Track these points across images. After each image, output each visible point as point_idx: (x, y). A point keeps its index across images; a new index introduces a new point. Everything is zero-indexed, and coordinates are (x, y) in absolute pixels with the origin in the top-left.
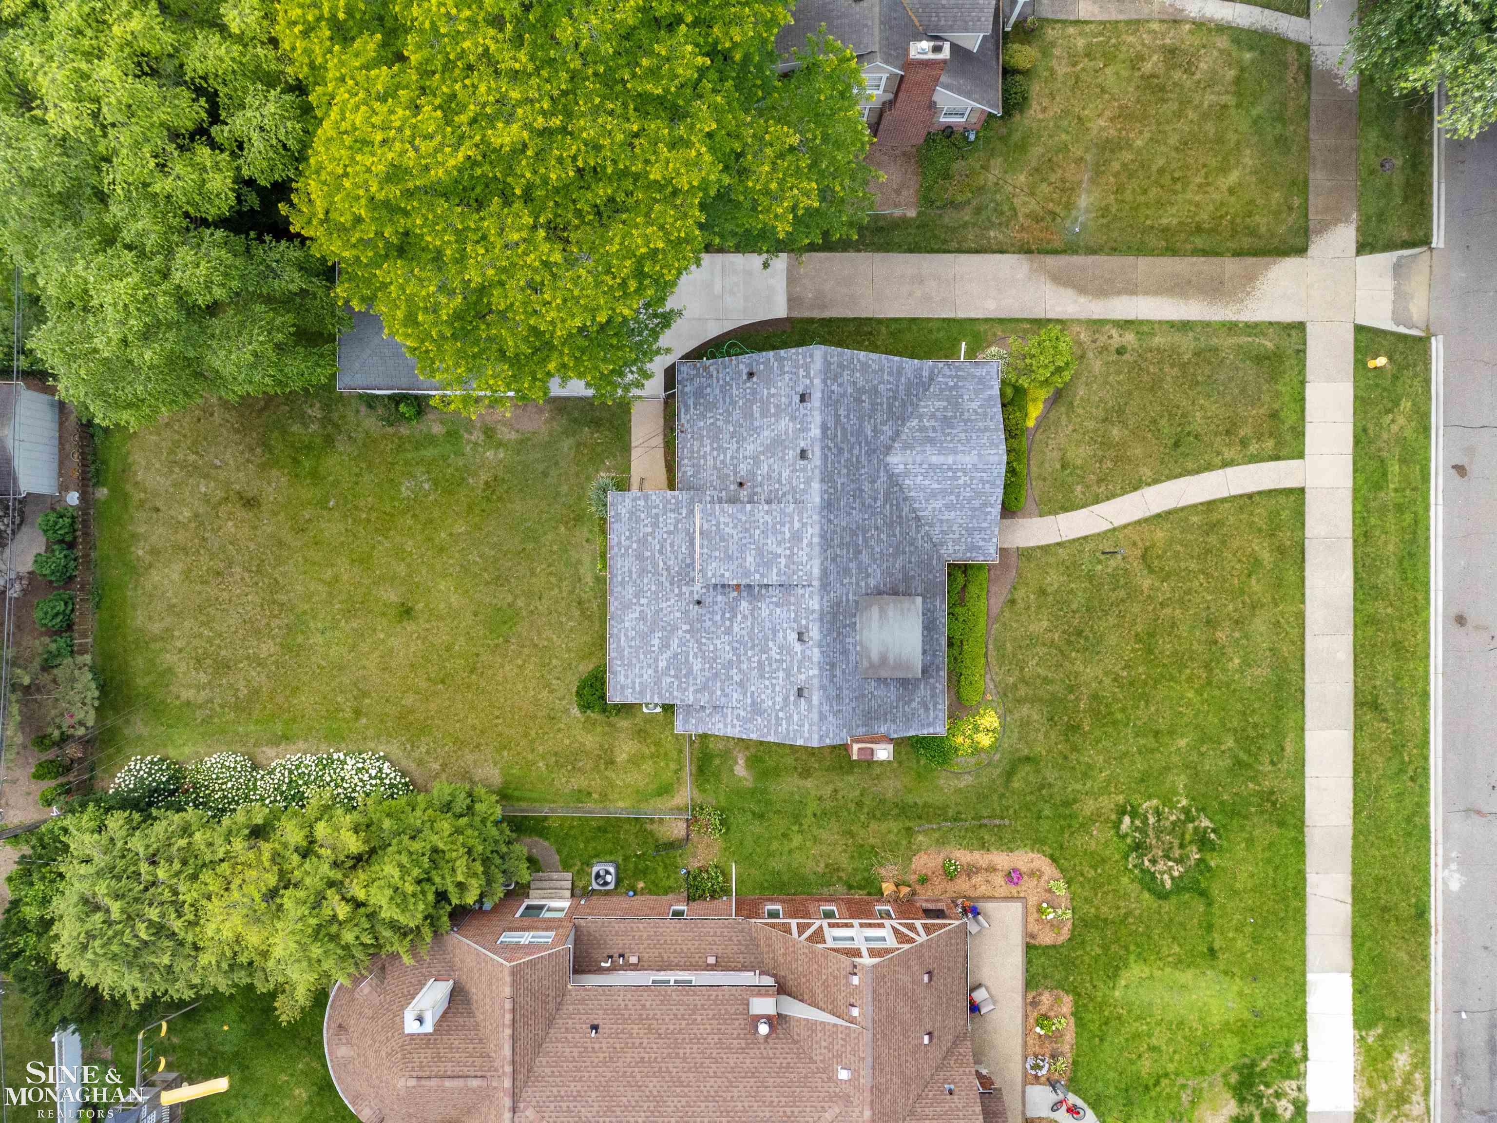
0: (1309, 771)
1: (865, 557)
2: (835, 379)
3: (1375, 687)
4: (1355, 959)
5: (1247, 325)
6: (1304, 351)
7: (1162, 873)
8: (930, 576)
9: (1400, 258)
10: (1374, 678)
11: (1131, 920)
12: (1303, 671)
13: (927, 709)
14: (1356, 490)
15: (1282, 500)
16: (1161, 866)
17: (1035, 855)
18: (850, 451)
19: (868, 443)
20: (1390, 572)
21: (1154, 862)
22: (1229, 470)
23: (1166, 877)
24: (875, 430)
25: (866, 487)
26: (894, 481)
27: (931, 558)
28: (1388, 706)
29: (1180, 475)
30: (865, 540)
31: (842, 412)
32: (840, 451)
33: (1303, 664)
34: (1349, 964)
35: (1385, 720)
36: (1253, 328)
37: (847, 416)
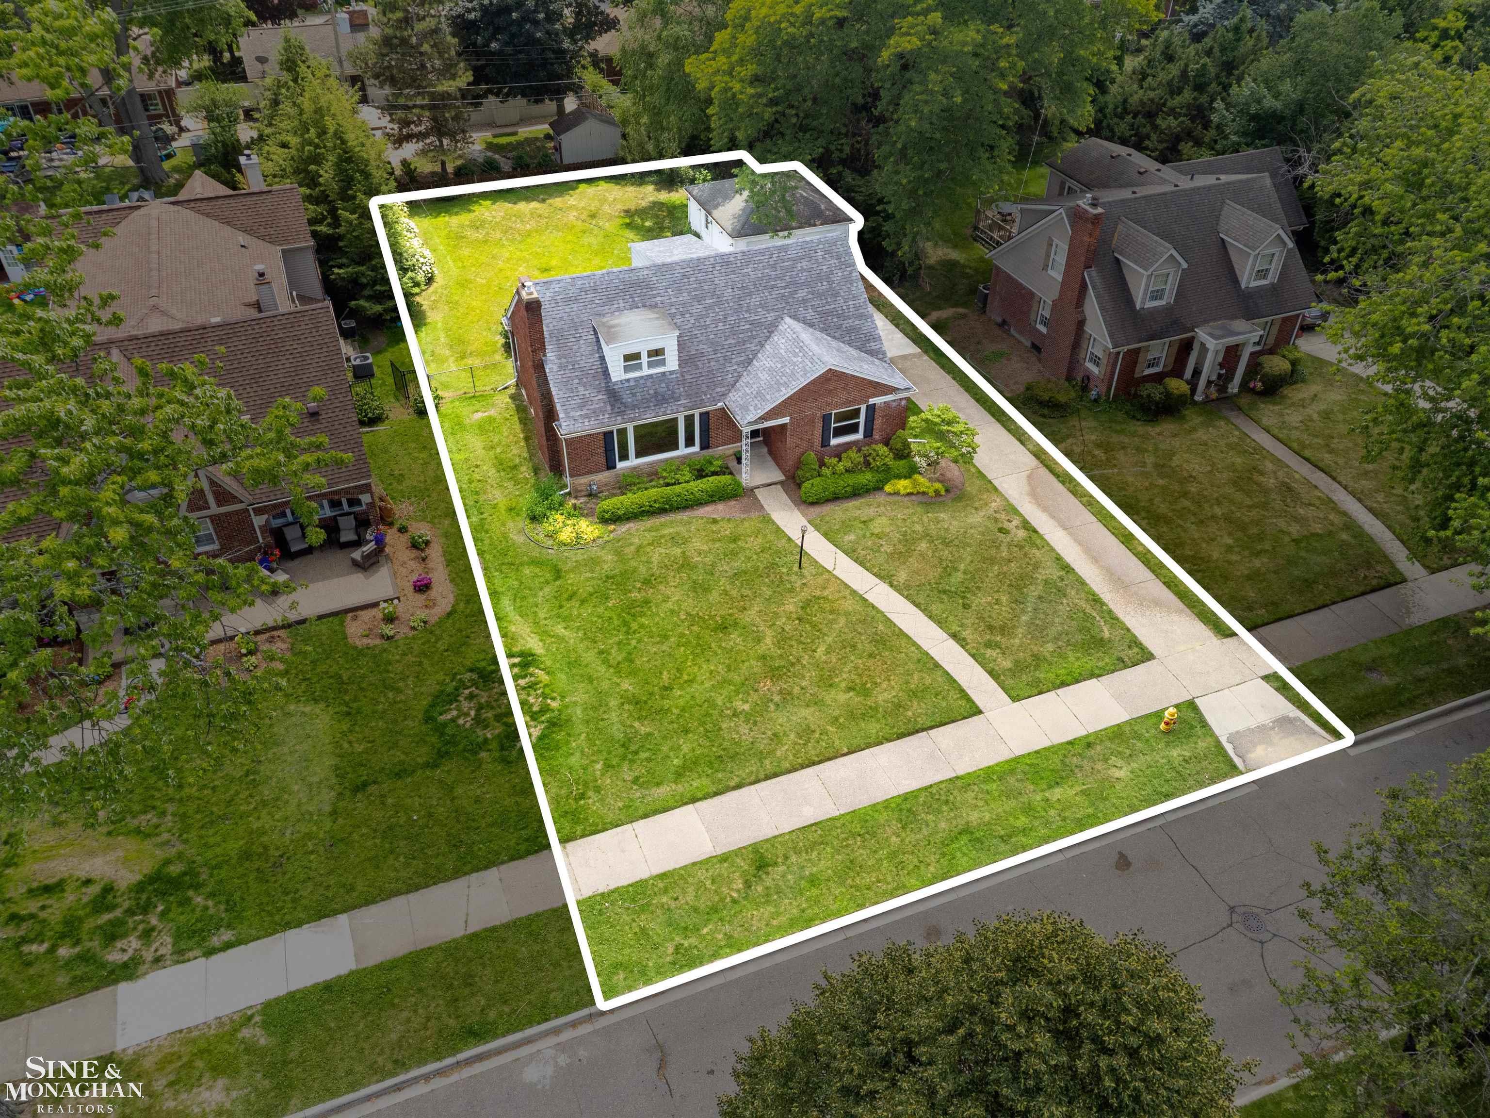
0: (640, 825)
1: (697, 308)
2: (827, 252)
3: (786, 858)
4: (380, 967)
5: (1110, 612)
6: (1126, 667)
7: (458, 709)
8: (704, 389)
9: (1298, 719)
10: (798, 853)
11: (390, 695)
12: (767, 778)
13: (581, 407)
14: (1017, 760)
15: (953, 695)
16: (465, 705)
17: (451, 599)
18: (777, 278)
19: (791, 294)
20: (943, 825)
21: (471, 697)
22: (951, 643)
23: (455, 713)
24: (804, 301)
25: (755, 300)
26: (772, 328)
27: (721, 384)
28: (769, 882)
29: (917, 605)
30: (710, 307)
31: (804, 264)
32: (773, 267)
33: (776, 775)
34: (370, 961)
35: (748, 885)
36: (1112, 619)
37: (803, 270)
